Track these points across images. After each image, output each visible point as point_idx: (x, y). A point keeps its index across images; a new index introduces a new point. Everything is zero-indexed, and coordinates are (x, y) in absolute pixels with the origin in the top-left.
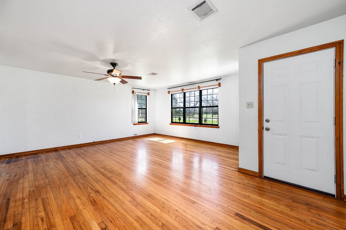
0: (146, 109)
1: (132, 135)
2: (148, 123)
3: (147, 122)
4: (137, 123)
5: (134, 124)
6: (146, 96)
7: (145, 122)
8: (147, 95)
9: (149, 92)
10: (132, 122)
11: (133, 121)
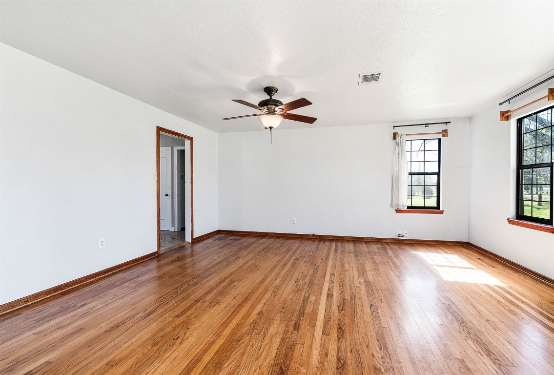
0: (438, 174)
1: (393, 236)
2: (442, 212)
3: (441, 209)
4: (405, 208)
5: (398, 211)
6: (439, 140)
7: (437, 209)
8: (440, 136)
9: (448, 127)
10: (392, 205)
11: (394, 203)
